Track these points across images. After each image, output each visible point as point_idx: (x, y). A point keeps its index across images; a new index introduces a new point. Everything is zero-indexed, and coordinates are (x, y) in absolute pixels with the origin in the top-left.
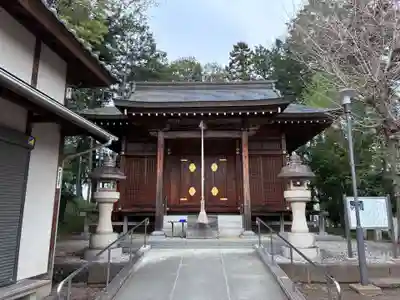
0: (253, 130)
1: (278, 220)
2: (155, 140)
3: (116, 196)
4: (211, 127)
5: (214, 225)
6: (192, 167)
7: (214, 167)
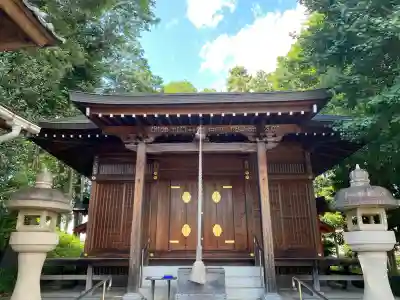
0: (272, 142)
2: (133, 155)
5: (219, 285)
6: (187, 197)
7: (216, 197)
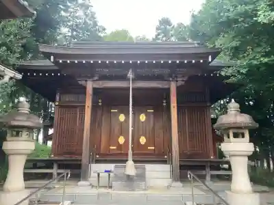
0: (180, 80)
1: (205, 169)
6: (122, 118)
7: (143, 118)
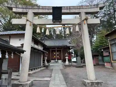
2: (50, 50)
3: (47, 58)
4: (57, 48)
5: (58, 61)
6: (55, 53)
7: (58, 53)
